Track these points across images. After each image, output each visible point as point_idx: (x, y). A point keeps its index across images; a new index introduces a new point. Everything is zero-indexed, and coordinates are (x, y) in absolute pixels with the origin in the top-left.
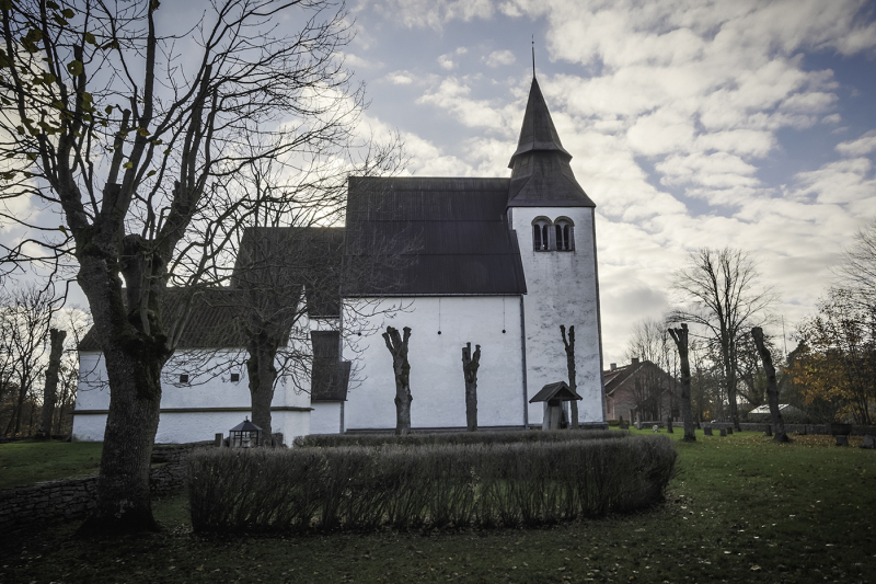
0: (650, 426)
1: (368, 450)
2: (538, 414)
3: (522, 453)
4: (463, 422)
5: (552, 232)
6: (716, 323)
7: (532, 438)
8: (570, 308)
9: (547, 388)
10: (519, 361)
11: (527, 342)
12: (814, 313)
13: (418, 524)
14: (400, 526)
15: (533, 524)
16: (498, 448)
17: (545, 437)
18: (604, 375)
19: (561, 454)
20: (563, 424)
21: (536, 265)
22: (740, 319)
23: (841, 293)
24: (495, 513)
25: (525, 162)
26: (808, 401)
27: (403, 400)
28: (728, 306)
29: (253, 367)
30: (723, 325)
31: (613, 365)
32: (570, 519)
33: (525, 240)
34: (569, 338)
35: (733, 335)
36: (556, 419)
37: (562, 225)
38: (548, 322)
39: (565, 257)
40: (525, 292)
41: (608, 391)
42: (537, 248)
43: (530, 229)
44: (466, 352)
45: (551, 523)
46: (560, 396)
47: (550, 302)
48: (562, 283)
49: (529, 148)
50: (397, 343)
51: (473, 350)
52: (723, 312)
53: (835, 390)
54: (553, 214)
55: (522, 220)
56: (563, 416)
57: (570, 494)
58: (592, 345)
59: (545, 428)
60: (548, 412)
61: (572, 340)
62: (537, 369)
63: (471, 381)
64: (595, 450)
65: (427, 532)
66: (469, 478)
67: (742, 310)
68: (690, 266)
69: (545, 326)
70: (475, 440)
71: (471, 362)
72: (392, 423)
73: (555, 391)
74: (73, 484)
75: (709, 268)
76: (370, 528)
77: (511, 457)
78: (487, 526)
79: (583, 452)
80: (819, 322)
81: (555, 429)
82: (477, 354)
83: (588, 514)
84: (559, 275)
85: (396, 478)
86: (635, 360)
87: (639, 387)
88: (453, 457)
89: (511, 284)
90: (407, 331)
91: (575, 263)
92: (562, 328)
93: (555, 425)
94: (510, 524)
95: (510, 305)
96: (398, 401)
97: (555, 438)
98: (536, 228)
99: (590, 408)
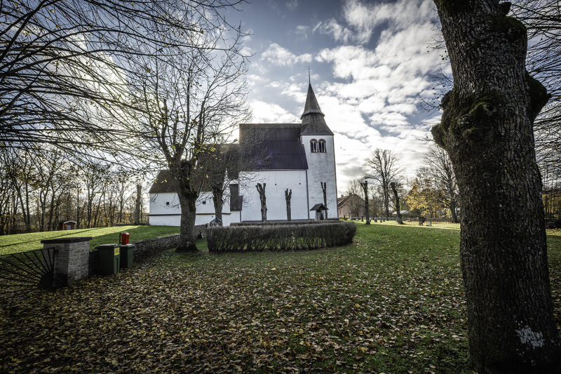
0: (355, 219)
1: (260, 227)
2: (313, 215)
3: (307, 227)
4: (286, 218)
5: (317, 145)
6: (381, 179)
7: (311, 223)
8: (325, 174)
9: (316, 206)
10: (306, 195)
11: (309, 188)
12: (415, 176)
13: (276, 249)
14: (271, 249)
15: (311, 249)
16: (300, 226)
17: (315, 223)
18: (338, 200)
19: (320, 228)
20: (322, 218)
21: (311, 158)
22: (390, 177)
23: (424, 169)
24: (299, 246)
25: (307, 117)
26: (412, 209)
27: (264, 210)
28: (386, 173)
29: (215, 200)
30: (384, 180)
31: (342, 196)
32: (323, 247)
33: (307, 148)
34: (324, 186)
35: (387, 183)
36: (319, 216)
37: (322, 142)
38: (317, 180)
39: (323, 155)
40: (308, 168)
41: (339, 206)
42: (312, 151)
43: (310, 144)
44: (286, 192)
45: (316, 248)
46: (321, 208)
47: (317, 172)
48: (322, 165)
49: (308, 112)
50: (261, 189)
51: (289, 191)
52: (384, 175)
53: (421, 205)
54: (318, 138)
55: (306, 140)
56: (322, 216)
57: (322, 240)
58: (333, 189)
59: (316, 220)
60: (317, 214)
61: (325, 187)
62: (313, 198)
63: (288, 203)
64: (330, 226)
65: (279, 251)
66: (291, 235)
67: (391, 174)
68: (372, 157)
69: (315, 181)
70: (291, 224)
71: (288, 197)
72: (260, 218)
73: (319, 207)
74: (167, 238)
75: (379, 158)
76: (262, 250)
77: (304, 229)
78: (297, 249)
79: (326, 227)
80: (416, 180)
81: (319, 220)
82: (291, 193)
83: (328, 246)
84: (320, 162)
85: (269, 235)
86: (350, 194)
87: (352, 204)
88: (286, 229)
89: (303, 166)
90: (265, 184)
91: (326, 157)
92: (322, 183)
93: (319, 219)
94: (304, 249)
95: (302, 173)
96: (262, 210)
97: (318, 223)
98: (312, 143)
99: (332, 212)
